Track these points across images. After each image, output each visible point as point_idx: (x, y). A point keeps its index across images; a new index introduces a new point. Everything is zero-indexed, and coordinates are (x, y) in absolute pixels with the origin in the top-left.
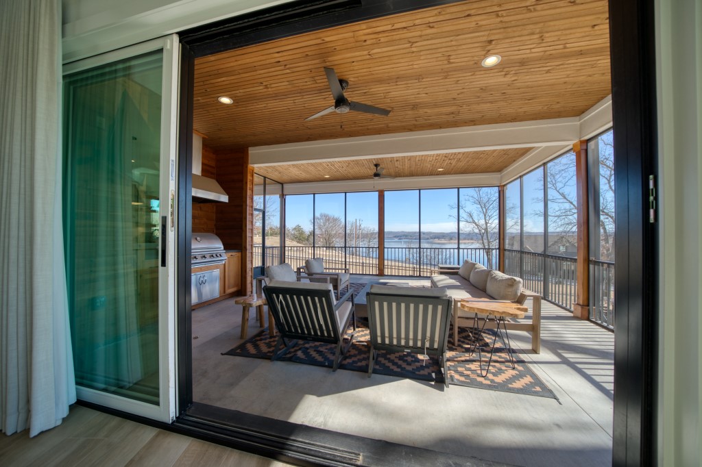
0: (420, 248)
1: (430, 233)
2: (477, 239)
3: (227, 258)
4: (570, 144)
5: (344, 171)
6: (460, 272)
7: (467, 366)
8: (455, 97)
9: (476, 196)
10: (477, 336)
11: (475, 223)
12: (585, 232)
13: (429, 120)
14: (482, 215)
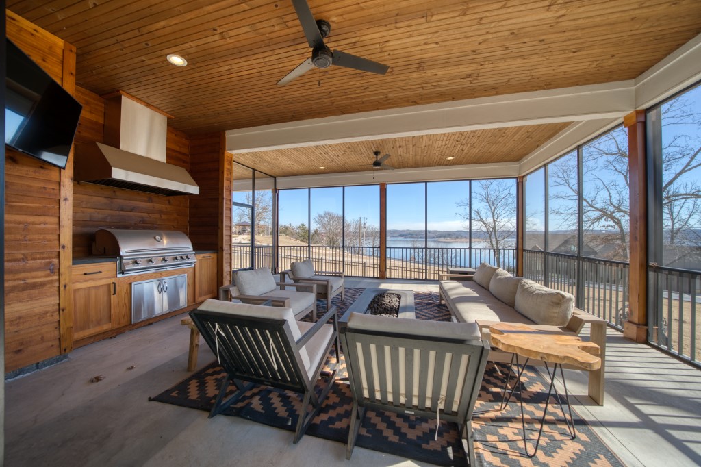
0: (426, 248)
1: (436, 232)
2: (485, 238)
3: (198, 261)
4: (620, 116)
5: (340, 160)
6: (475, 277)
7: (501, 431)
8: (474, 48)
9: (483, 193)
10: (506, 371)
11: (483, 222)
12: (643, 228)
13: (439, 86)
14: (490, 214)
